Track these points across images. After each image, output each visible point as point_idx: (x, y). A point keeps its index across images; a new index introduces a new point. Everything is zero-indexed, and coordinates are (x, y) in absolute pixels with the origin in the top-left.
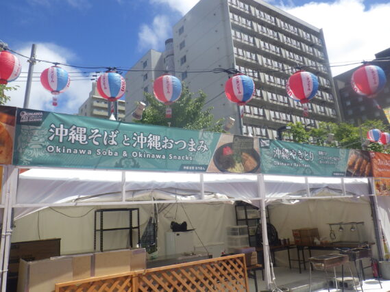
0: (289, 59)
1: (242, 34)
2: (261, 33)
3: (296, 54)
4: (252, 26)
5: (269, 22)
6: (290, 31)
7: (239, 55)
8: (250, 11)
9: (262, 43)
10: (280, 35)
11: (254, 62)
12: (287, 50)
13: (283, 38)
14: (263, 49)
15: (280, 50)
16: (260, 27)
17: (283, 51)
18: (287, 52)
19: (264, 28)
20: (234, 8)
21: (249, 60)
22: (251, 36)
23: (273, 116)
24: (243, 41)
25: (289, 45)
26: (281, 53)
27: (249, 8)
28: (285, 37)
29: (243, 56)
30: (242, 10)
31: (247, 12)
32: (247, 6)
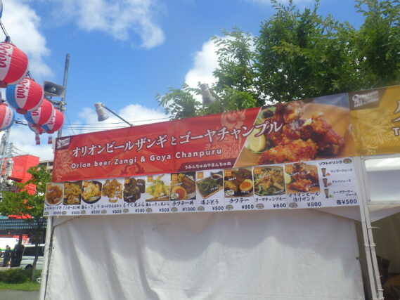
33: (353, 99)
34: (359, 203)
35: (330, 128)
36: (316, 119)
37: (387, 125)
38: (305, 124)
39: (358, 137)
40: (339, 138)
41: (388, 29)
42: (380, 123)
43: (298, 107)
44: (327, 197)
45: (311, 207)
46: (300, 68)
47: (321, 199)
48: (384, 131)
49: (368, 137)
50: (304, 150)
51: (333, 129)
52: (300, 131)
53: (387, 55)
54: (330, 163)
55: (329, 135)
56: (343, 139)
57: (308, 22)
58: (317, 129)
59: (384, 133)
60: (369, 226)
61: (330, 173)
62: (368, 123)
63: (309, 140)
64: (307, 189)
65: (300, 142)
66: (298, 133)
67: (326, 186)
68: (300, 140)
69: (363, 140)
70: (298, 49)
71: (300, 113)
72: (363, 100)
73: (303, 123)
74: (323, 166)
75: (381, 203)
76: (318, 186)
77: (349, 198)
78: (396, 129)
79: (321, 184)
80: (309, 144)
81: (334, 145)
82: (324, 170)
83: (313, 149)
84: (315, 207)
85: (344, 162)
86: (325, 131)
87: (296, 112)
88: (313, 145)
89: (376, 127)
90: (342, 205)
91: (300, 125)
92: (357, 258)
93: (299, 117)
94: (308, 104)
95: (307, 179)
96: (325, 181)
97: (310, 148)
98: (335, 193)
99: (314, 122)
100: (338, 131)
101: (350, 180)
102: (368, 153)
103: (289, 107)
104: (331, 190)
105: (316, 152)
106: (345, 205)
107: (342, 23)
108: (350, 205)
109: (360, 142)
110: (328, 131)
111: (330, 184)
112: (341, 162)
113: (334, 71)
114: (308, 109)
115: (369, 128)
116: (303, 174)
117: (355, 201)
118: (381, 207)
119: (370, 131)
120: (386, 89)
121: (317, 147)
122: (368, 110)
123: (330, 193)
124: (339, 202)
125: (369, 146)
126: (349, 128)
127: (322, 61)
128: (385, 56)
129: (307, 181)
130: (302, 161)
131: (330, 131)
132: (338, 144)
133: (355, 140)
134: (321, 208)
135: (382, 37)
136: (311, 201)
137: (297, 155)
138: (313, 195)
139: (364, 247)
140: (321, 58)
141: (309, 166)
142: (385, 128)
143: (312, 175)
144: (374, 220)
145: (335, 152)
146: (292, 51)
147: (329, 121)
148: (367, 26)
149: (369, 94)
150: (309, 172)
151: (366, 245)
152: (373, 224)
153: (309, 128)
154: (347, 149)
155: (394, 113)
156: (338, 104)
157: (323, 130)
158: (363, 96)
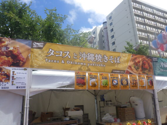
0: (160, 27)
1: (139, 18)
2: (147, 17)
3: (164, 24)
4: (143, 14)
5: (150, 11)
6: (160, 15)
7: (138, 27)
8: (142, 7)
9: (148, 21)
10: (156, 17)
11: (145, 29)
12: (159, 23)
13: (157, 18)
14: (149, 24)
15: (156, 23)
16: (146, 14)
17: (157, 23)
18: (159, 24)
19: (148, 14)
20: (134, 7)
21: (143, 29)
22: (143, 18)
23: (155, 53)
24: (139, 21)
25: (160, 21)
26: (156, 25)
27: (141, 6)
28: (158, 18)
29: (140, 27)
30: (138, 7)
31: (140, 8)
32: (140, 6)
33: (33, 44)
34: (26, 88)
35: (21, 54)
36: (15, 48)
37: (44, 57)
38: (9, 50)
39: (32, 59)
40: (23, 59)
41: (53, 24)
42: (42, 56)
43: (8, 41)
44: (12, 85)
45: (3, 89)
46: (16, 27)
47: (9, 86)
48: (43, 59)
49: (36, 61)
50: (6, 62)
51: (22, 54)
52: (6, 52)
53: (51, 33)
54: (17, 69)
55: (20, 57)
56: (25, 60)
57: (24, 9)
58: (15, 53)
59: (42, 60)
60: (28, 98)
61: (16, 74)
62: (37, 55)
63: (10, 57)
64: (3, 80)
65: (5, 57)
66: (5, 53)
67: (13, 80)
68: (5, 56)
69: (33, 61)
70: (17, 17)
71: (8, 44)
72: (37, 45)
73: (9, 48)
74: (13, 70)
75: (35, 88)
76: (9, 79)
77: (22, 86)
78: (47, 59)
79: (11, 78)
80: (9, 59)
81: (21, 61)
82: (13, 72)
83: (11, 61)
84: (5, 89)
85: (24, 70)
86: (18, 54)
87: (6, 43)
88: (11, 60)
89: (40, 57)
90: (19, 88)
91: (7, 49)
92: (20, 113)
93: (7, 45)
94: (13, 41)
95: (4, 76)
96: (13, 77)
97: (9, 61)
98: (16, 83)
99: (14, 49)
100: (24, 55)
101: (24, 78)
102: (34, 67)
103: (3, 40)
104: (15, 81)
105: (12, 63)
106: (20, 89)
107: (39, 16)
108: (22, 89)
109: (32, 62)
110: (19, 55)
111: (15, 79)
112: (22, 69)
113: (31, 32)
114: (12, 43)
115: (37, 57)
116: (3, 73)
117: (25, 87)
118: (35, 90)
119: (37, 58)
120: (46, 43)
121: (13, 61)
122: (38, 50)
123: (14, 83)
124: (17, 87)
125: (35, 64)
126: (29, 55)
127: (26, 27)
128: (50, 33)
129: (4, 77)
130: (4, 67)
131: (20, 55)
132: (22, 61)
133: (30, 61)
134: (8, 90)
135: (51, 26)
136: (3, 86)
137: (2, 63)
138: (6, 84)
139: (24, 107)
140: (26, 25)
141: (7, 70)
142: (43, 58)
143: (7, 74)
144: (31, 95)
145: (21, 65)
146: (14, 18)
147: (21, 51)
148: (47, 19)
149: (40, 43)
150: (6, 72)
151: (25, 106)
152: (30, 97)
153: (11, 51)
154: (26, 64)
155: (47, 53)
156: (26, 44)
157: (17, 54)
158: (38, 43)
